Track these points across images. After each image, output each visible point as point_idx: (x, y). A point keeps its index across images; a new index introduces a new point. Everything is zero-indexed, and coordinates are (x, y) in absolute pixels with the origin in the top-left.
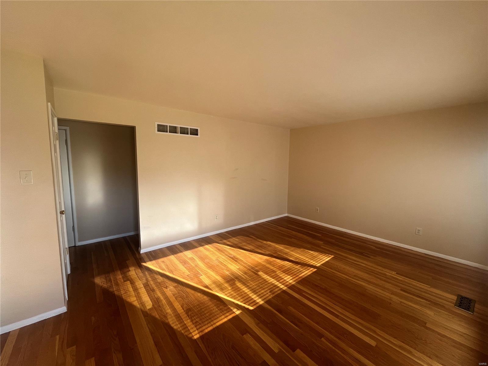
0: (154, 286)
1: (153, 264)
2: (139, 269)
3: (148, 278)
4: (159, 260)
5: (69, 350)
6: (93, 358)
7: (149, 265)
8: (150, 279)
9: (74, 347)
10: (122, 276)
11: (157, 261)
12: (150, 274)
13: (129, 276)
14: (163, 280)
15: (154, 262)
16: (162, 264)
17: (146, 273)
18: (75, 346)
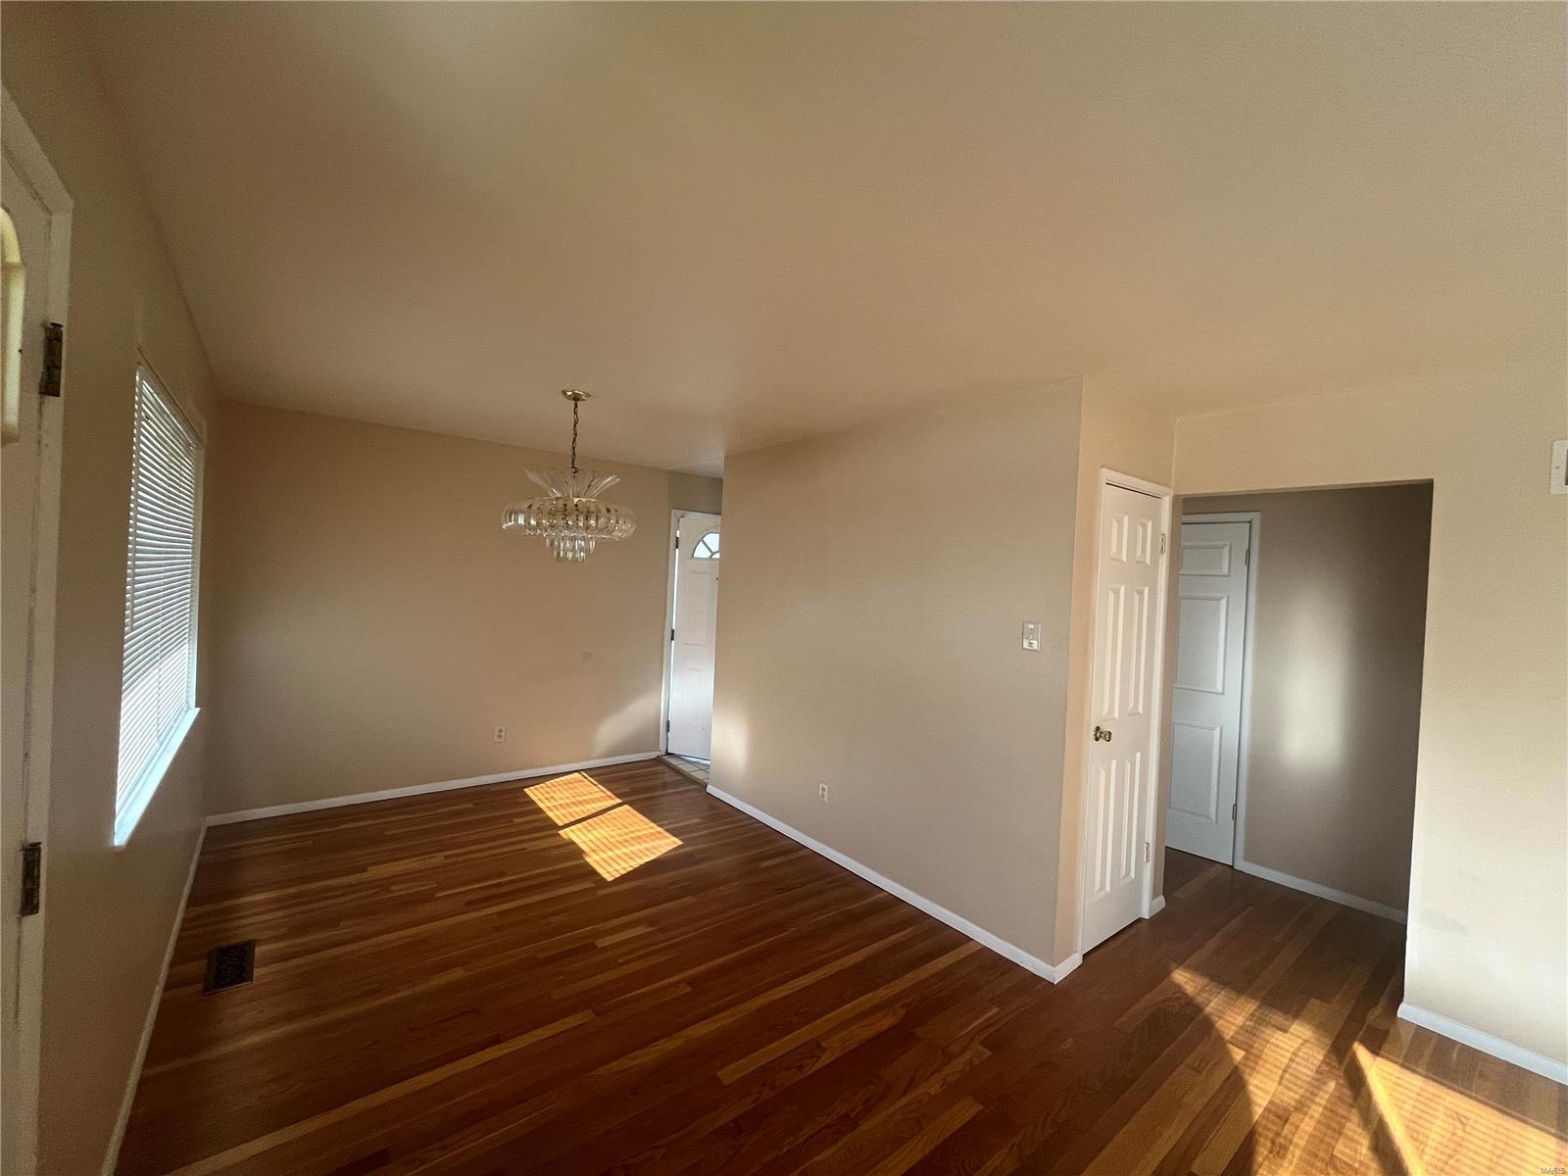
0: (1300, 1140)
1: (1396, 1084)
2: (1324, 1052)
3: (1312, 1101)
4: (1444, 1095)
5: (981, 1048)
6: (981, 1107)
7: (1380, 1074)
8: (1317, 1111)
9: (988, 1053)
10: (1248, 1023)
11: (1433, 1088)
12: (1337, 1098)
13: (1264, 1040)
14: (1361, 1163)
15: (1415, 1082)
16: (1442, 1116)
17: (1332, 1085)
18: (990, 1053)
